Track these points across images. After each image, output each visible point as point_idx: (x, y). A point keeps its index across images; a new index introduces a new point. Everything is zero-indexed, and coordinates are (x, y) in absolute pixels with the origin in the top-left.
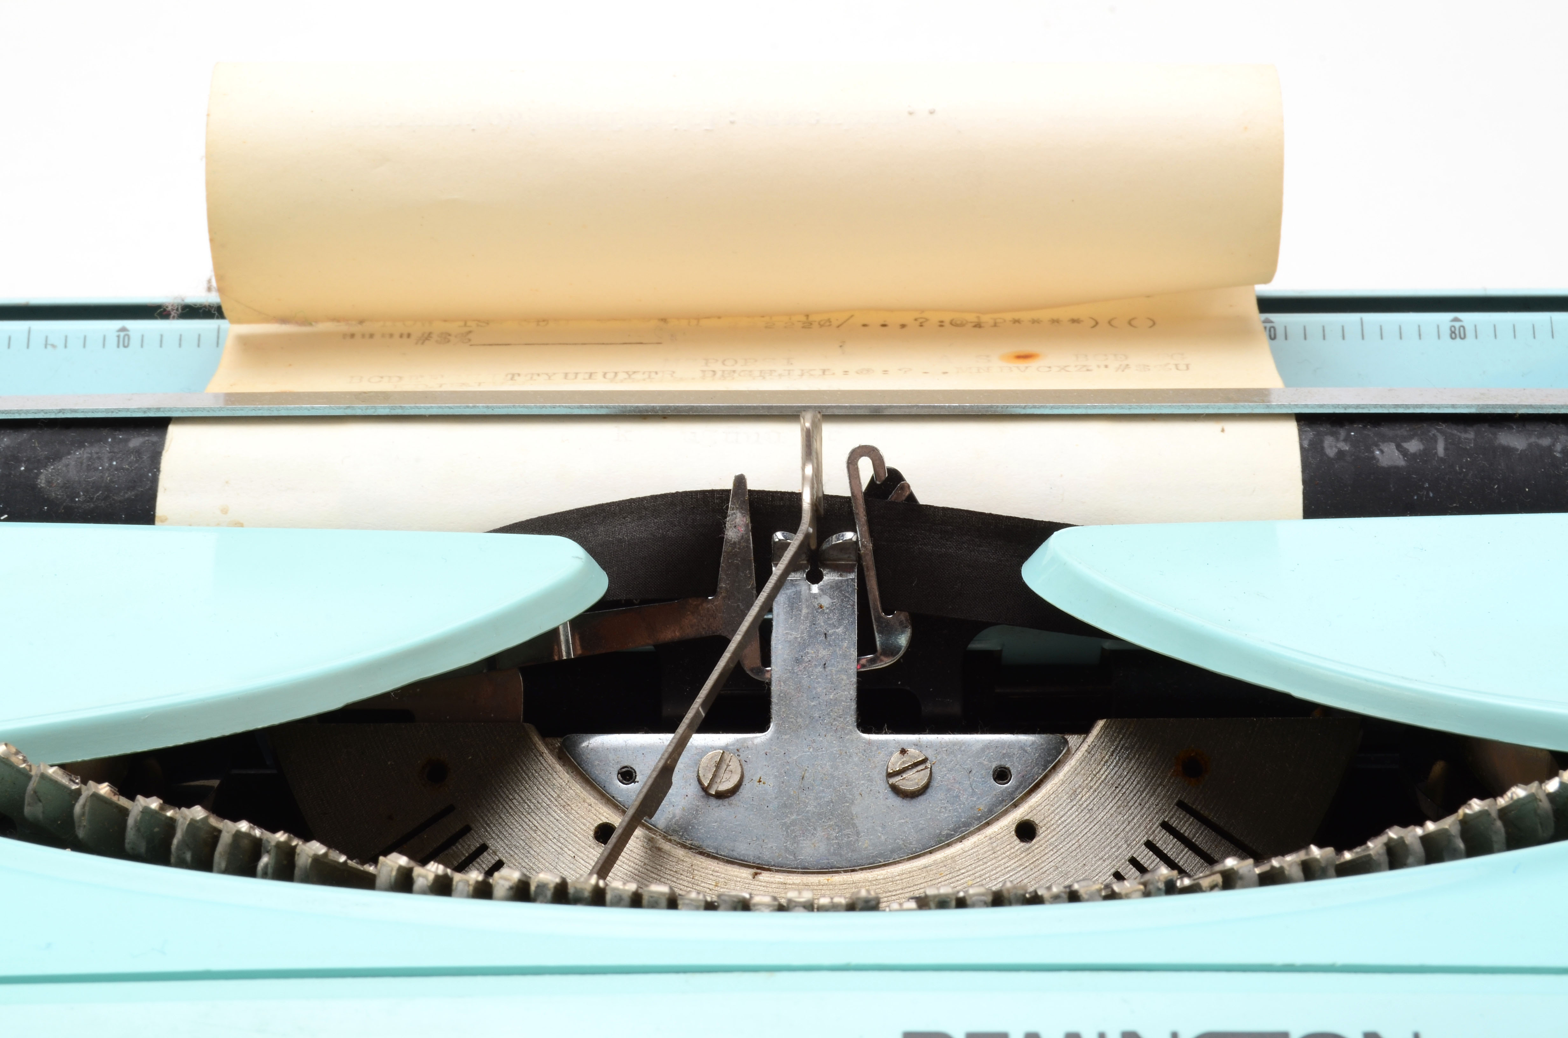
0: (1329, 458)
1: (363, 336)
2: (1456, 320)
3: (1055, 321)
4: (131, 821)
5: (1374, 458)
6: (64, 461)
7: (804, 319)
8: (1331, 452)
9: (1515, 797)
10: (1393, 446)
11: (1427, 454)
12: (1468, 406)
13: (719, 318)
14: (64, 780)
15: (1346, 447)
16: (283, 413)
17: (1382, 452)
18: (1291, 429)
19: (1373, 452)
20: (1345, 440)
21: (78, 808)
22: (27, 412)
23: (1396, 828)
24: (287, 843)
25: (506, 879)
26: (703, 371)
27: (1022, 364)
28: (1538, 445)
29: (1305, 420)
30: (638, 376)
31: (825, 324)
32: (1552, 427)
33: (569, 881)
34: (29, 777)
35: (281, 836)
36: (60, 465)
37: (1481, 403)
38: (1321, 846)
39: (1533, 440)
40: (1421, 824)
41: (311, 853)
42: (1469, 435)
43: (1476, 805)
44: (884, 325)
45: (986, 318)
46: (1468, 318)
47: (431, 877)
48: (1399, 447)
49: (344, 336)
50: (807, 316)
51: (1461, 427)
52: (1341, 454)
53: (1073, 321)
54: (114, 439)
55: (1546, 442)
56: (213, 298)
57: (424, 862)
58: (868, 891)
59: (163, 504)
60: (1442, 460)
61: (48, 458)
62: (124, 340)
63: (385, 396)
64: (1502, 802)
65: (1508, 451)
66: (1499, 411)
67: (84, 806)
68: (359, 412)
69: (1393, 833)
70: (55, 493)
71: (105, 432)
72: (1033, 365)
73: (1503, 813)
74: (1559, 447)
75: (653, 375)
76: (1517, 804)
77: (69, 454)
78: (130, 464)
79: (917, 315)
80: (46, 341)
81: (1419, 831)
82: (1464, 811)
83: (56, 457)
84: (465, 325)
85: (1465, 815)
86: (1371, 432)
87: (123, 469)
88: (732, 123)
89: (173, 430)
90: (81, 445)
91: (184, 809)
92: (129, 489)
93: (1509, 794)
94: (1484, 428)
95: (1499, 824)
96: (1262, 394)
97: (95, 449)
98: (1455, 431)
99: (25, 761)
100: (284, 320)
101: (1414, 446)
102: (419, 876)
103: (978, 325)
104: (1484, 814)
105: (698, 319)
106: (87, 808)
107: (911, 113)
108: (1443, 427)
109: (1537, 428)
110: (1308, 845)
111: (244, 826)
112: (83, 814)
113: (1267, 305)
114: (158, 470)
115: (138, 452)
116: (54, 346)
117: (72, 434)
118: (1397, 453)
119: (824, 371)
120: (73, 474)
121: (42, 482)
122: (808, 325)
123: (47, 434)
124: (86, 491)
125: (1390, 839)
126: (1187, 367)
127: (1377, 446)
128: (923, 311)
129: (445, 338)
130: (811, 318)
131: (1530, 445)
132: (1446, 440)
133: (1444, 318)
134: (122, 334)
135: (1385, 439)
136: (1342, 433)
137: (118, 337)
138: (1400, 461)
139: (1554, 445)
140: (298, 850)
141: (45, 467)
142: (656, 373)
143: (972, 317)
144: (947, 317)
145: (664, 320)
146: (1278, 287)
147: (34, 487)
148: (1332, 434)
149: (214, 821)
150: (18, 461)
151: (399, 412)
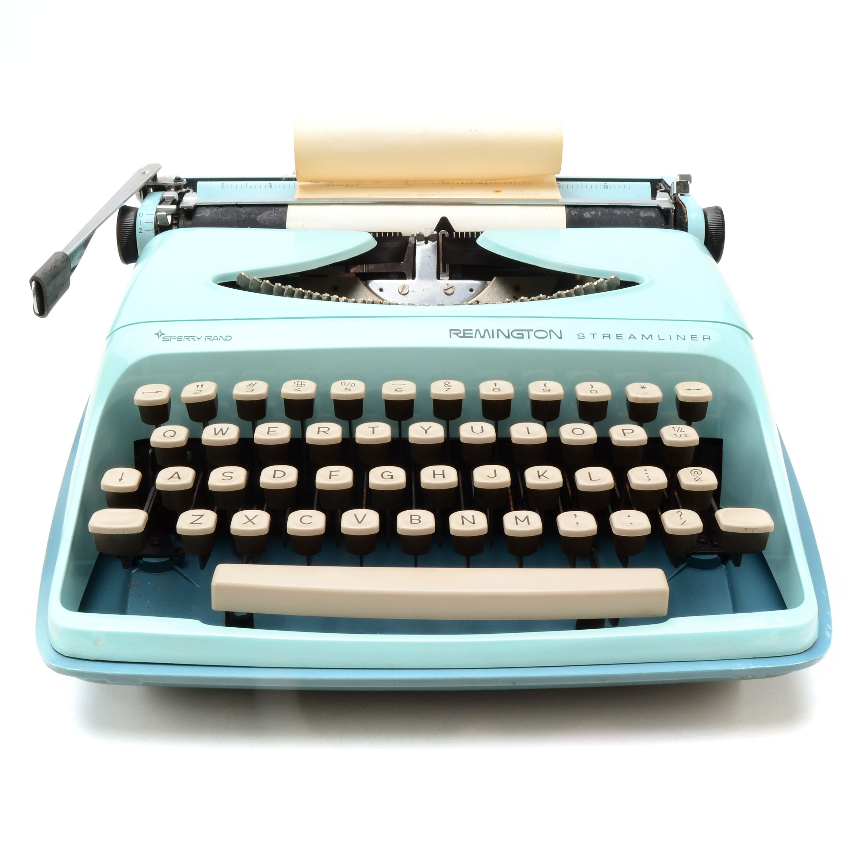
0: (572, 215)
1: (331, 185)
2: (605, 184)
3: (505, 183)
4: (274, 289)
5: (583, 215)
6: (263, 214)
7: (442, 182)
8: (573, 214)
9: (587, 285)
10: (588, 213)
11: (596, 215)
12: (607, 203)
13: (421, 181)
14: (258, 280)
15: (577, 213)
16: (316, 203)
17: (585, 214)
18: (564, 208)
19: (583, 214)
20: (576, 211)
21: (261, 286)
22: (253, 202)
23: (560, 291)
24: (310, 293)
25: (360, 300)
26: (418, 194)
27: (497, 193)
28: (623, 213)
29: (567, 206)
30: (401, 195)
31: (447, 183)
32: (627, 209)
33: (375, 300)
34: (250, 280)
35: (309, 291)
36: (262, 215)
37: (610, 202)
38: (543, 294)
39: (622, 212)
40: (565, 291)
41: (316, 295)
42: (607, 210)
43: (578, 286)
44: (462, 184)
45: (488, 182)
46: (608, 183)
47: (344, 300)
48: (589, 213)
49: (327, 185)
50: (443, 181)
51: (605, 209)
52: (575, 214)
53: (510, 183)
54: (275, 209)
55: (625, 212)
56: (294, 176)
57: (341, 297)
58: (441, 303)
59: (288, 224)
60: (600, 216)
61: (259, 214)
62: (270, 186)
63: (341, 199)
64: (584, 286)
65: (616, 214)
66: (614, 205)
67: (263, 286)
68: (335, 203)
69: (559, 292)
70: (261, 222)
71: (272, 207)
72: (500, 193)
73: (584, 289)
74: (628, 213)
75: (405, 195)
76: (587, 287)
77: (264, 212)
78: (279, 215)
79: (470, 181)
80: (251, 186)
81: (565, 292)
82: (575, 288)
83: (261, 213)
84: (357, 183)
85: (575, 289)
86: (583, 209)
87: (278, 216)
88: (426, 132)
89: (289, 206)
90: (267, 210)
91: (286, 286)
92: (279, 221)
93: (585, 285)
94: (610, 209)
95: (583, 291)
96: (557, 200)
97: (270, 211)
98: (603, 209)
99: (248, 276)
100: (311, 181)
101: (593, 213)
102: (341, 300)
103: (486, 184)
104: (579, 288)
105: (415, 182)
106: (264, 286)
107: (471, 131)
108: (600, 208)
109: (623, 209)
110: (540, 294)
111: (300, 289)
112: (263, 287)
113: (559, 180)
114: (286, 216)
115: (281, 212)
116: (253, 188)
117: (264, 208)
118: (589, 214)
119: (448, 194)
120: (265, 217)
121: (258, 219)
122: (443, 183)
123: (258, 208)
124: (269, 222)
125: (558, 294)
126: (538, 194)
127: (584, 212)
128: (472, 180)
129: (352, 186)
130: (444, 182)
131: (621, 213)
132: (601, 211)
133: (603, 183)
134: (270, 185)
135: (586, 211)
136: (576, 209)
137: (269, 186)
138: (590, 217)
139: (627, 213)
140: (313, 294)
141: (259, 216)
142: (406, 194)
143: (484, 182)
144: (478, 182)
145: (407, 182)
146: (561, 175)
147: (256, 220)
148: (573, 210)
149: (293, 288)
150: (252, 214)
151: (345, 203)
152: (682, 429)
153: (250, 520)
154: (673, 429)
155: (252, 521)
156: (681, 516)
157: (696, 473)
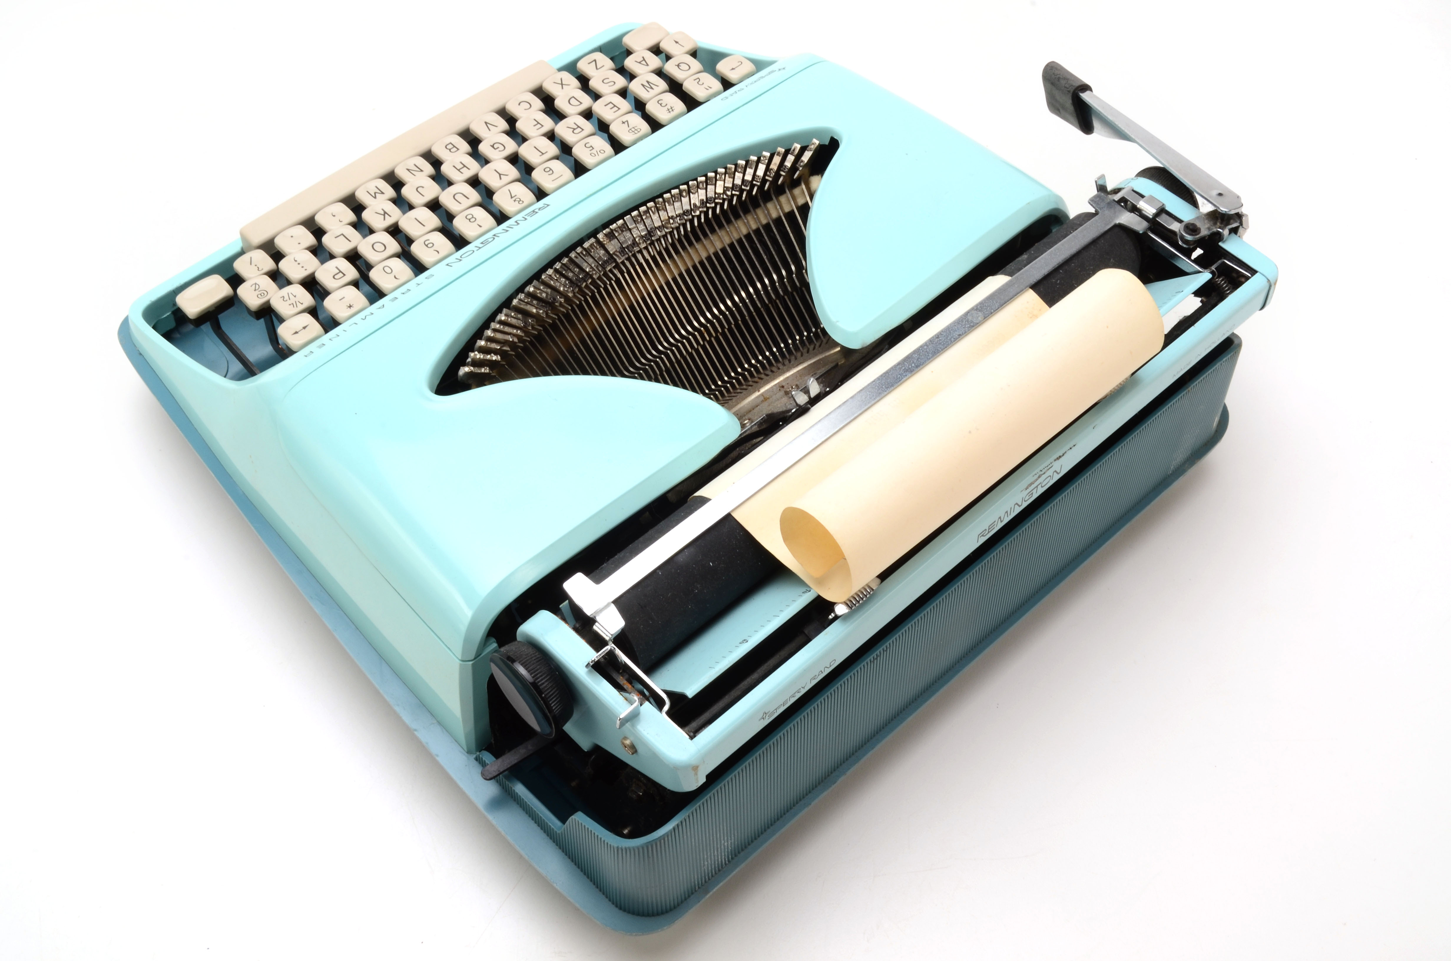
152: (294, 307)
153: (562, 84)
154: (301, 303)
155: (560, 83)
156: (257, 268)
157: (262, 294)
